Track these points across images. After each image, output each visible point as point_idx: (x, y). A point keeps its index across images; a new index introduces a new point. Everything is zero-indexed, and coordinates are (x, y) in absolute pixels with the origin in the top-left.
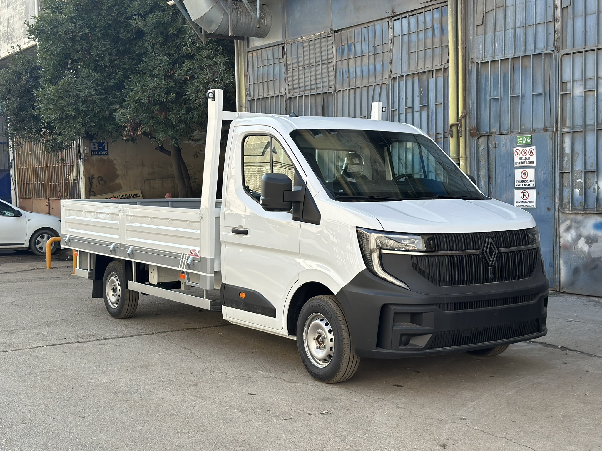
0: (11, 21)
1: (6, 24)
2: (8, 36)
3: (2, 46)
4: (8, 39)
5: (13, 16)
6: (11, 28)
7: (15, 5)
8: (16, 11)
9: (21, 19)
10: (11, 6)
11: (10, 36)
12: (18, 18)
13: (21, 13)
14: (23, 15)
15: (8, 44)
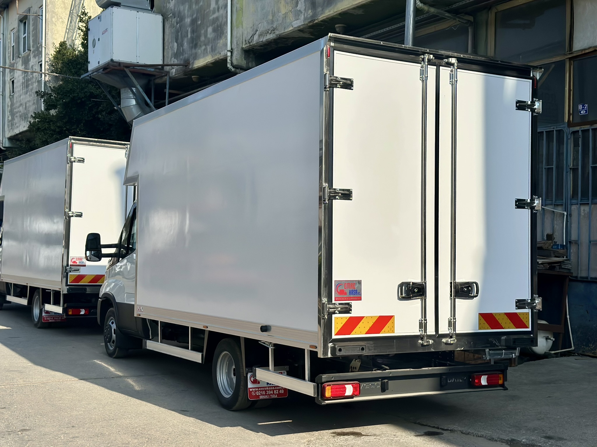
0: (27, 105)
1: (24, 107)
2: (25, 115)
3: (21, 123)
4: (25, 118)
5: (29, 101)
6: (27, 110)
7: (30, 93)
8: (31, 97)
9: (34, 103)
10: (28, 93)
11: (26, 116)
12: (32, 102)
13: (34, 100)
14: (35, 101)
15: (24, 122)
